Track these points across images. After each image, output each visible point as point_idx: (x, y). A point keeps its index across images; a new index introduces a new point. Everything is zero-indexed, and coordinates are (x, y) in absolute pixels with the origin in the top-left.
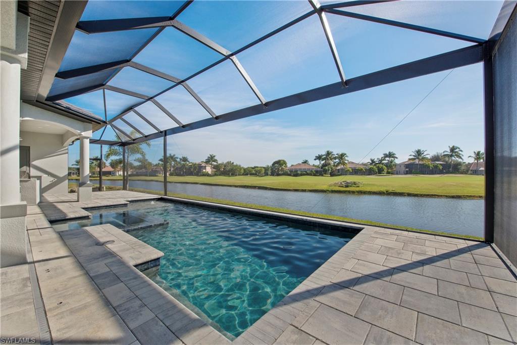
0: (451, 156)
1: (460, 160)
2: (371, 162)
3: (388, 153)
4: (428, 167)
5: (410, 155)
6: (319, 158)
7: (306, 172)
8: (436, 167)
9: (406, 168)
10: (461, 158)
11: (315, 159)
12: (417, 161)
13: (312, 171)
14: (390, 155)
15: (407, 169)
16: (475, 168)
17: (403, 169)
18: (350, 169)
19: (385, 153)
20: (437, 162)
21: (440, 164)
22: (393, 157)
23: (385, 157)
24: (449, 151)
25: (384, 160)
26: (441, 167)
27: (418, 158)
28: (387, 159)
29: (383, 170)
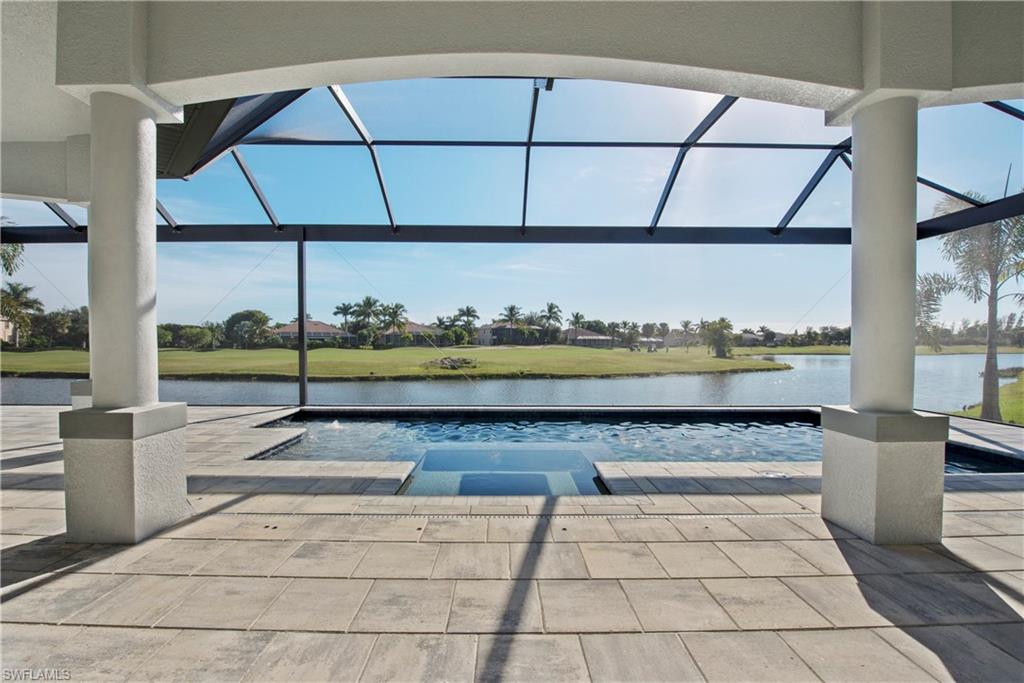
0: (549, 318)
1: (558, 324)
2: (438, 322)
3: (465, 309)
4: (522, 333)
5: (501, 314)
6: (344, 310)
7: (323, 340)
8: (532, 333)
9: (493, 335)
10: (559, 321)
11: (335, 314)
12: (508, 326)
13: (334, 338)
14: (469, 312)
15: (495, 337)
16: (573, 338)
17: (489, 336)
18: (411, 335)
19: (460, 307)
20: (533, 327)
21: (537, 330)
22: (472, 316)
23: (461, 315)
24: (547, 310)
25: (458, 320)
26: (538, 335)
27: (511, 320)
28: (465, 318)
29: (463, 339)
